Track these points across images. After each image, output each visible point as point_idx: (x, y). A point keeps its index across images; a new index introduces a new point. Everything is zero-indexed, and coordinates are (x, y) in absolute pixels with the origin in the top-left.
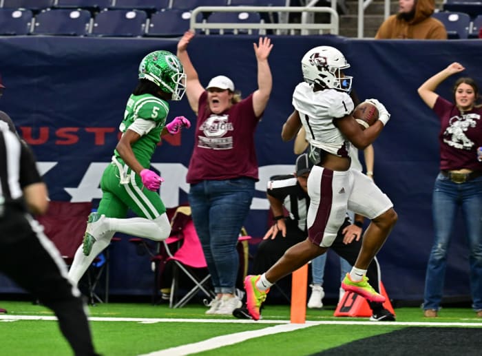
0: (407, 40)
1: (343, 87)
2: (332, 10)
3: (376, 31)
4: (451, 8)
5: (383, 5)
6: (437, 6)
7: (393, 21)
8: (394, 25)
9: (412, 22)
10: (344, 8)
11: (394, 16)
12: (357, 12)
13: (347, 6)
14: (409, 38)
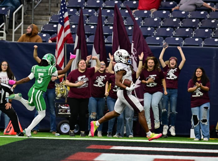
0: (29, 42)
1: (128, 62)
2: (4, 32)
3: (18, 39)
4: (43, 32)
5: (21, 31)
6: (39, 31)
7: (24, 36)
8: (25, 37)
9: (31, 36)
10: (8, 31)
11: (25, 34)
12: (12, 33)
13: (9, 31)
14: (30, 42)
